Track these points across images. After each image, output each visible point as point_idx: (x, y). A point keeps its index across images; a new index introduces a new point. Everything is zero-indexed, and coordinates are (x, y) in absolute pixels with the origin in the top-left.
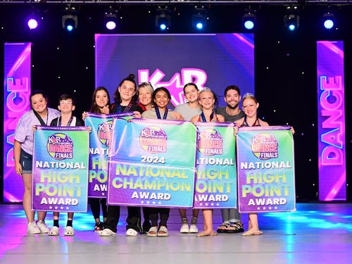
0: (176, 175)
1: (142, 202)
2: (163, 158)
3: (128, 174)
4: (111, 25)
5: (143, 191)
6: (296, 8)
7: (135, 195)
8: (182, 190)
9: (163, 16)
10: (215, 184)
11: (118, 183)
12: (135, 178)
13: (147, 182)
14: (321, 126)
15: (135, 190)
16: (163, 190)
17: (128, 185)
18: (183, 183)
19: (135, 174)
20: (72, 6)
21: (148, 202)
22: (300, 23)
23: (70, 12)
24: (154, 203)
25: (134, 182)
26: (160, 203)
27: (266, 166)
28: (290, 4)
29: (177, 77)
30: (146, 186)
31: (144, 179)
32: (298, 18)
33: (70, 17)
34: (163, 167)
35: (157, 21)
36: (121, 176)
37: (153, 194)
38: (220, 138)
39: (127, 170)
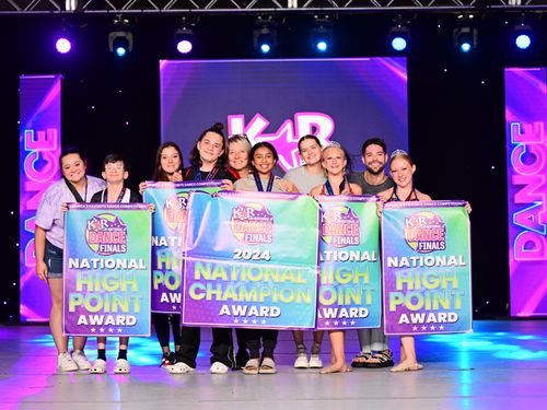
0: (288, 278)
1: (236, 321)
2: (267, 252)
3: (214, 278)
4: (185, 47)
5: (237, 304)
6: (471, 16)
7: (225, 310)
8: (298, 301)
9: (265, 31)
10: (348, 291)
11: (198, 291)
12: (225, 284)
13: (243, 289)
14: (513, 200)
15: (225, 302)
16: (268, 302)
17: (214, 295)
18: (299, 291)
19: (225, 278)
20: (123, 18)
21: (245, 321)
22: (478, 41)
23: (121, 27)
24: (254, 321)
25: (223, 290)
26: (264, 322)
27: (426, 263)
28: (463, 11)
29: (288, 126)
30: (241, 295)
31: (238, 285)
32: (475, 32)
33: (121, 34)
34: (268, 266)
35: (255, 40)
36: (203, 280)
37: (254, 308)
38: (356, 219)
39: (212, 272)
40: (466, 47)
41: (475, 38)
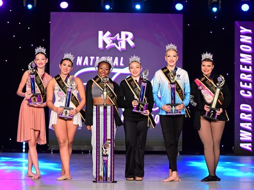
4: (64, 5)
32: (220, 1)
35: (102, 2)
40: (215, 9)
41: (220, 5)
